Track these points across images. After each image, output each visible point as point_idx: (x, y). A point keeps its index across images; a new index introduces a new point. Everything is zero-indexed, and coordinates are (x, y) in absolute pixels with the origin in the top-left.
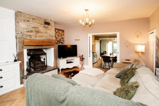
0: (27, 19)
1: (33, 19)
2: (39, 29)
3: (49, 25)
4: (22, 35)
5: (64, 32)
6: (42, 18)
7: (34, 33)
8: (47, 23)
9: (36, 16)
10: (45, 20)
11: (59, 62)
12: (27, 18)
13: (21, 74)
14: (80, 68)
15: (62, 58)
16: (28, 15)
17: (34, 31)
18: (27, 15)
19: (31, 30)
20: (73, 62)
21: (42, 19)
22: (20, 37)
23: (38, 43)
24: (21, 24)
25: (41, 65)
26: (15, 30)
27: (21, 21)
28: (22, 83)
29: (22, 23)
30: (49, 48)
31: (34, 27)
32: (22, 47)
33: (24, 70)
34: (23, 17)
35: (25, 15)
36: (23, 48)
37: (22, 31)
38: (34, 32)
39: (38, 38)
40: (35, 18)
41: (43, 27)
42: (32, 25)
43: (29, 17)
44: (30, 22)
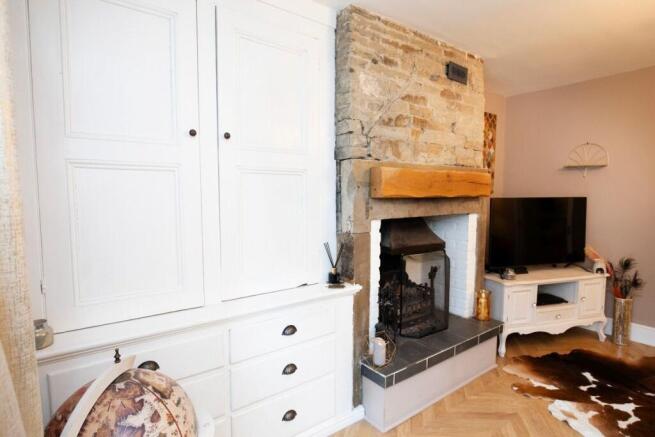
0: (384, 50)
1: (408, 49)
2: (428, 106)
3: (465, 84)
4: (364, 140)
5: (495, 126)
6: (439, 43)
7: (409, 130)
8: (457, 73)
9: (415, 33)
10: (451, 54)
11: (502, 293)
12: (384, 45)
13: (358, 353)
14: (603, 337)
15: (511, 273)
16: (388, 29)
17: (407, 117)
18: (384, 26)
19: (398, 113)
20: (566, 299)
21: (440, 50)
22: (359, 155)
23: (430, 187)
24: (362, 77)
25: (419, 307)
26: (336, 116)
27: (363, 65)
28: (357, 400)
29: (365, 73)
30: (460, 212)
31: (408, 97)
32: (364, 210)
33: (367, 332)
34: (368, 39)
35: (379, 30)
36: (370, 211)
37: (365, 119)
38: (407, 121)
39: (422, 160)
40: (413, 42)
41: (443, 93)
42: (402, 83)
43: (391, 40)
44: (393, 68)
